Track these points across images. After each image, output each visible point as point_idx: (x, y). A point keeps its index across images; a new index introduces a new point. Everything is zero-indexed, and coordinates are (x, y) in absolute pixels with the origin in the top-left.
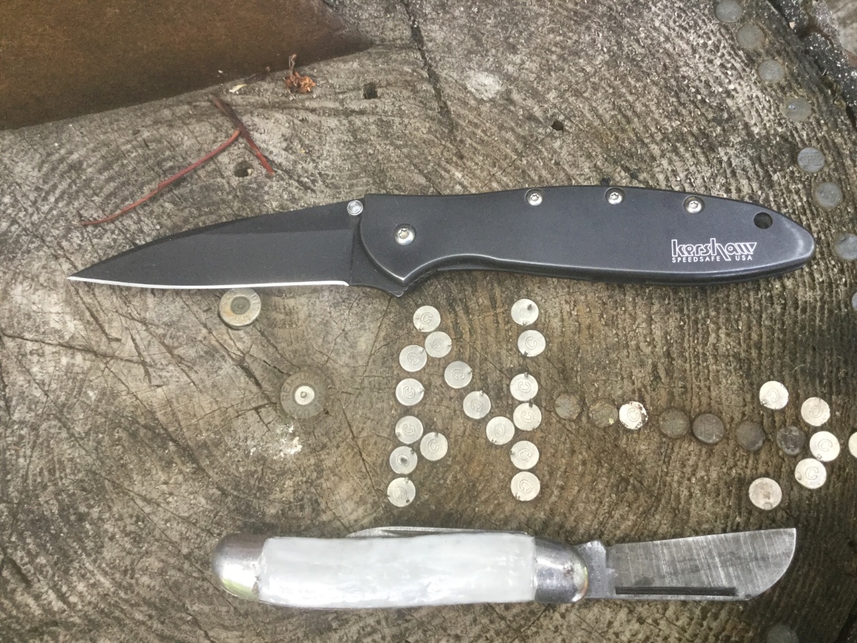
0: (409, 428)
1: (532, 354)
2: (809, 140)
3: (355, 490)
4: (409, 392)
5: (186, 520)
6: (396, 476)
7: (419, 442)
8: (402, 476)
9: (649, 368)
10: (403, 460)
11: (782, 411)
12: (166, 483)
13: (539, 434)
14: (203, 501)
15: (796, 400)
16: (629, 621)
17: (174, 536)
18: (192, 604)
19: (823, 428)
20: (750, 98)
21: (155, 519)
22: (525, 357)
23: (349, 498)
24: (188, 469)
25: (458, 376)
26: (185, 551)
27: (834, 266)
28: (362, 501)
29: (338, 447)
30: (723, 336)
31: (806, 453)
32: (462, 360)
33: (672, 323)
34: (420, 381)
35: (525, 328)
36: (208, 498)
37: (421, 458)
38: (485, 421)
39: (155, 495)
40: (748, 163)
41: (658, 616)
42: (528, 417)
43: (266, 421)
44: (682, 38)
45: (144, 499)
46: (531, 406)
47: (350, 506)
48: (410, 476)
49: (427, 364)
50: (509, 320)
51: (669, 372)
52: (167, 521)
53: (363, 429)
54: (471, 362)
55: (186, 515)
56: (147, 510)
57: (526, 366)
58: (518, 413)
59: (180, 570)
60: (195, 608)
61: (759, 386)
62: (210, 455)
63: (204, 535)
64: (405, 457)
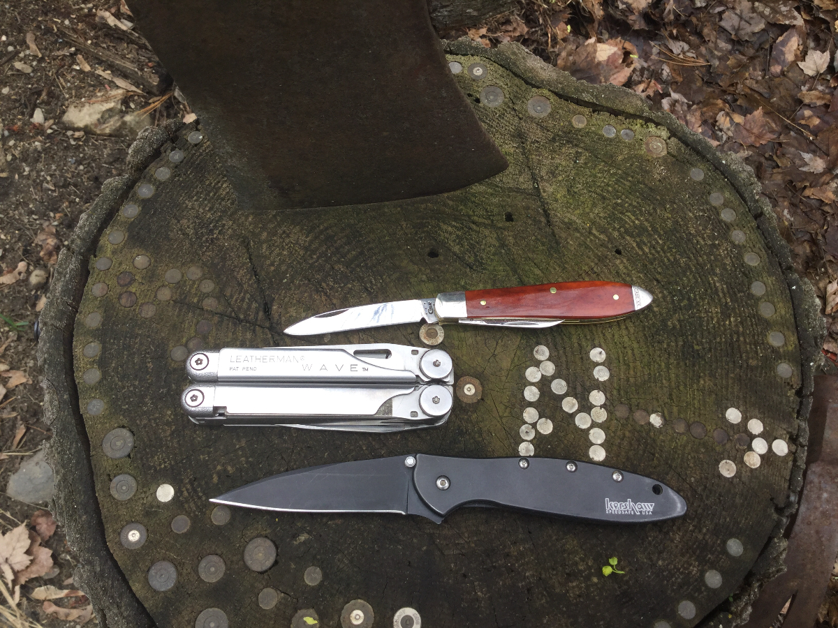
0: (530, 414)
1: (602, 379)
4: (531, 394)
6: (523, 441)
7: (536, 423)
8: (527, 441)
10: (527, 432)
11: (738, 424)
13: (606, 425)
15: (745, 419)
19: (759, 436)
22: (597, 381)
25: (559, 387)
31: (750, 449)
32: (561, 378)
34: (538, 388)
35: (597, 364)
37: (537, 431)
38: (574, 414)
40: (724, 286)
44: (690, 210)
46: (601, 409)
48: (531, 441)
49: (541, 379)
50: (589, 359)
54: (566, 380)
57: (598, 386)
58: (593, 411)
61: (726, 410)
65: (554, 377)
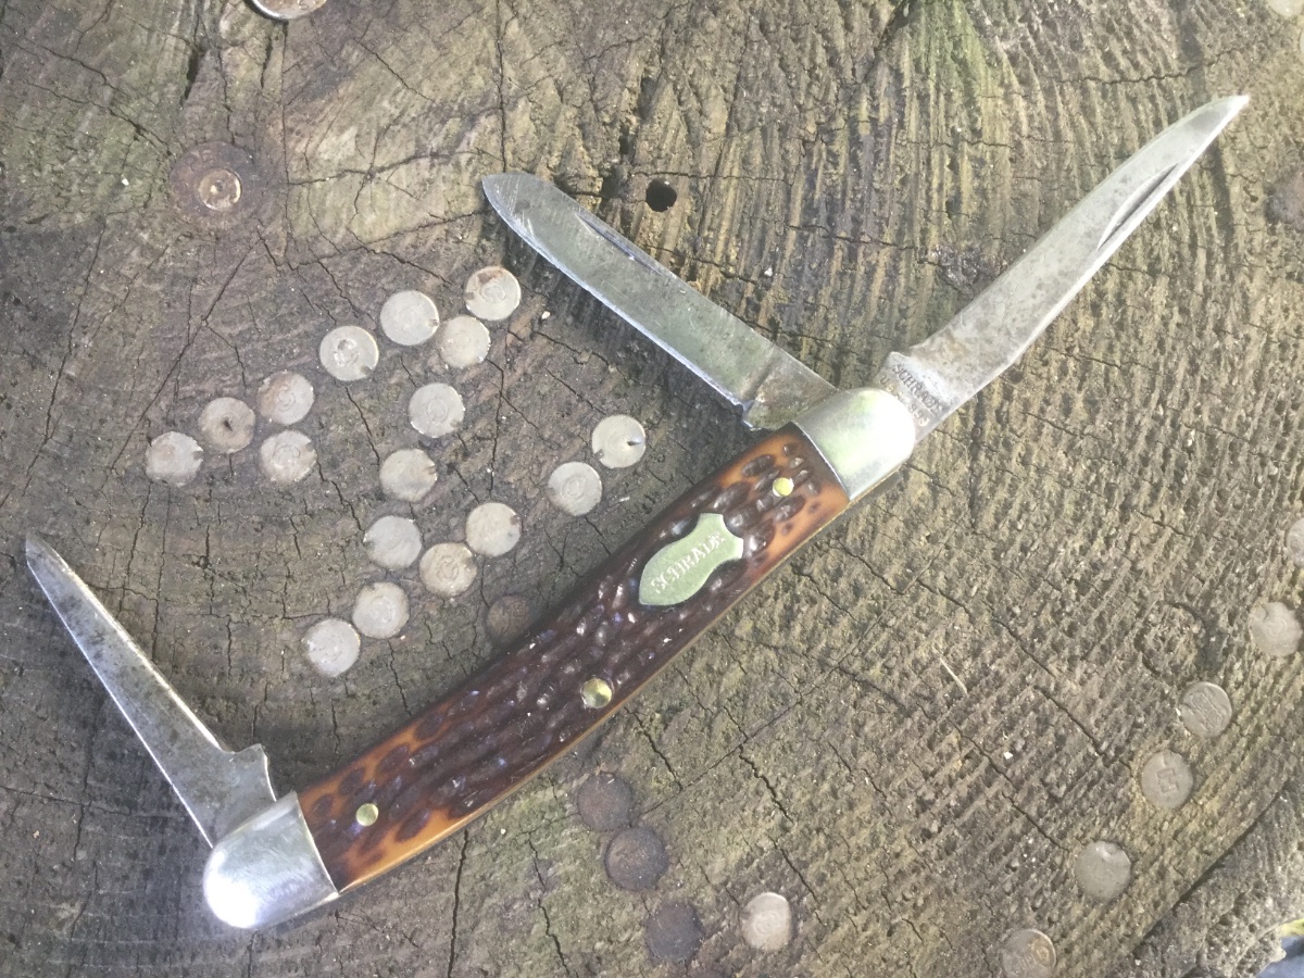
1: (560, 498)
4: (348, 351)
6: (194, 432)
7: (276, 429)
8: (201, 440)
10: (227, 423)
13: (431, 606)
22: (547, 490)
25: (434, 409)
32: (466, 396)
34: (382, 354)
35: (592, 459)
37: (254, 449)
38: (393, 506)
46: (470, 561)
48: (208, 454)
49: (417, 348)
50: (588, 426)
54: (472, 413)
57: (531, 505)
58: (443, 550)
64: (234, 424)
65: (451, 376)
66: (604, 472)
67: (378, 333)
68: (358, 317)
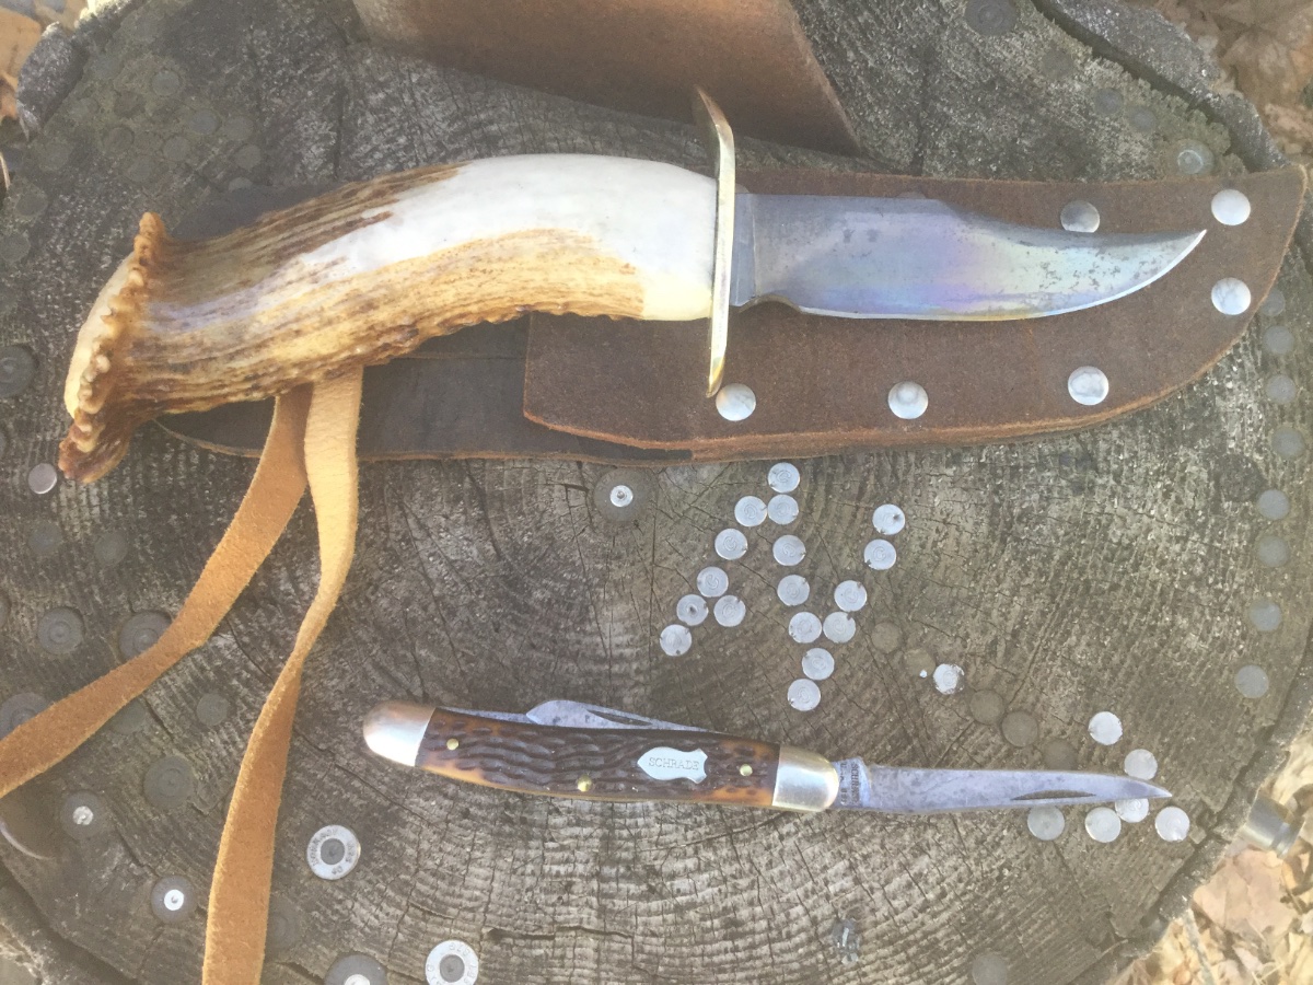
0: (713, 581)
1: (876, 565)
2: (1283, 482)
3: (630, 616)
4: (730, 544)
5: (451, 563)
6: (677, 622)
7: (717, 599)
8: (684, 624)
9: (989, 639)
10: (692, 610)
11: (1106, 748)
12: (446, 517)
13: (843, 651)
14: (475, 552)
15: (1127, 744)
16: (845, 875)
17: (433, 574)
18: (420, 648)
20: (1242, 407)
21: (421, 547)
22: (866, 565)
23: (622, 620)
24: (475, 513)
25: (787, 551)
26: (436, 592)
27: (1238, 628)
28: (633, 629)
29: (633, 564)
30: (1083, 642)
32: (800, 537)
33: (1038, 604)
34: (747, 537)
35: (881, 536)
36: (482, 551)
37: (711, 616)
38: (794, 610)
39: (430, 524)
40: (1204, 475)
41: (876, 885)
42: (841, 628)
43: (572, 503)
45: (418, 521)
46: (849, 618)
47: (619, 627)
48: (691, 629)
49: (762, 525)
50: (868, 520)
51: (1008, 653)
52: (431, 555)
53: (666, 559)
54: (808, 543)
55: (453, 558)
56: (417, 534)
57: (863, 575)
58: (831, 618)
59: (425, 609)
60: (423, 653)
61: (1095, 712)
62: (501, 509)
63: (462, 586)
64: (695, 607)
66: (891, 539)
67: (740, 527)
68: (725, 526)
